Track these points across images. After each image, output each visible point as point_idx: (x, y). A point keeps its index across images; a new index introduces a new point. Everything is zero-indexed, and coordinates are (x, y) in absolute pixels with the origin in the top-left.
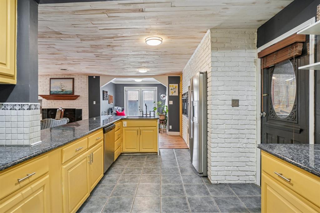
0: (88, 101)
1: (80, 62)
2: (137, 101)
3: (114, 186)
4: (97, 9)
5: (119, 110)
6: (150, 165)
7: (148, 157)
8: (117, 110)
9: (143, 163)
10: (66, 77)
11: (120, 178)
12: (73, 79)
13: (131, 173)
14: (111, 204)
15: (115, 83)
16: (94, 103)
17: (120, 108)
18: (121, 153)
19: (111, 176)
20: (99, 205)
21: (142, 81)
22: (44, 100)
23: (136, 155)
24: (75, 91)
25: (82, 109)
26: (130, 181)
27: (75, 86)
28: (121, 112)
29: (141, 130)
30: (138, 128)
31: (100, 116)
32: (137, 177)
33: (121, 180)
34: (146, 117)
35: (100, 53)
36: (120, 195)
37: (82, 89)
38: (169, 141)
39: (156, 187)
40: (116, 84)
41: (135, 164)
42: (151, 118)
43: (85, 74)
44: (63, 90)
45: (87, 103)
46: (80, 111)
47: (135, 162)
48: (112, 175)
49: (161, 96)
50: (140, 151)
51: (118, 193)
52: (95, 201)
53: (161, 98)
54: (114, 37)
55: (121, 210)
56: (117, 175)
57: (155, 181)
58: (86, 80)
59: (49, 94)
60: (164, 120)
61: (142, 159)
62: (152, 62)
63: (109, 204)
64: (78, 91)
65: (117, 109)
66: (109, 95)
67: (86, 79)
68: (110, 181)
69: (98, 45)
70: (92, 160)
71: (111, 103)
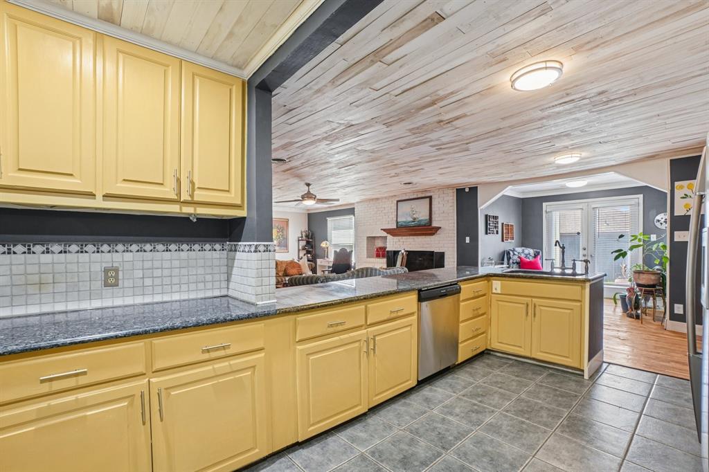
0: (456, 238)
1: (420, 165)
2: (579, 233)
3: (425, 412)
4: (358, 59)
5: (526, 255)
6: (542, 396)
7: (551, 375)
8: (523, 256)
9: (526, 386)
10: (419, 196)
11: (447, 402)
12: (430, 198)
13: (480, 399)
14: (392, 445)
15: (521, 197)
16: (468, 240)
17: (532, 251)
18: (487, 349)
19: (435, 391)
20: (372, 436)
21: (589, 185)
22: (389, 237)
23: (523, 363)
24: (433, 219)
25: (444, 253)
26: (463, 415)
27: (433, 209)
28: (531, 259)
29: (537, 307)
30: (530, 299)
31: (477, 265)
32: (485, 412)
33: (445, 407)
34: (563, 274)
35: (437, 140)
36: (420, 437)
37: (446, 215)
38: (656, 347)
39: (514, 459)
40: (523, 199)
41: (504, 383)
42: (577, 277)
43: (449, 187)
44: (415, 219)
45: (453, 242)
46: (442, 255)
47: (508, 378)
48: (438, 391)
49: (658, 217)
50: (533, 356)
51: (422, 430)
52: (373, 425)
53: (658, 225)
54: (436, 100)
55: (399, 466)
56: (449, 392)
57: (525, 442)
58: (451, 198)
59: (395, 227)
60: (653, 286)
61: (530, 376)
62: (578, 133)
63: (390, 442)
64: (439, 219)
65: (523, 252)
66: (503, 224)
67: (452, 194)
68: (427, 400)
69: (420, 126)
70: (374, 349)
71: (509, 240)
